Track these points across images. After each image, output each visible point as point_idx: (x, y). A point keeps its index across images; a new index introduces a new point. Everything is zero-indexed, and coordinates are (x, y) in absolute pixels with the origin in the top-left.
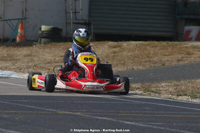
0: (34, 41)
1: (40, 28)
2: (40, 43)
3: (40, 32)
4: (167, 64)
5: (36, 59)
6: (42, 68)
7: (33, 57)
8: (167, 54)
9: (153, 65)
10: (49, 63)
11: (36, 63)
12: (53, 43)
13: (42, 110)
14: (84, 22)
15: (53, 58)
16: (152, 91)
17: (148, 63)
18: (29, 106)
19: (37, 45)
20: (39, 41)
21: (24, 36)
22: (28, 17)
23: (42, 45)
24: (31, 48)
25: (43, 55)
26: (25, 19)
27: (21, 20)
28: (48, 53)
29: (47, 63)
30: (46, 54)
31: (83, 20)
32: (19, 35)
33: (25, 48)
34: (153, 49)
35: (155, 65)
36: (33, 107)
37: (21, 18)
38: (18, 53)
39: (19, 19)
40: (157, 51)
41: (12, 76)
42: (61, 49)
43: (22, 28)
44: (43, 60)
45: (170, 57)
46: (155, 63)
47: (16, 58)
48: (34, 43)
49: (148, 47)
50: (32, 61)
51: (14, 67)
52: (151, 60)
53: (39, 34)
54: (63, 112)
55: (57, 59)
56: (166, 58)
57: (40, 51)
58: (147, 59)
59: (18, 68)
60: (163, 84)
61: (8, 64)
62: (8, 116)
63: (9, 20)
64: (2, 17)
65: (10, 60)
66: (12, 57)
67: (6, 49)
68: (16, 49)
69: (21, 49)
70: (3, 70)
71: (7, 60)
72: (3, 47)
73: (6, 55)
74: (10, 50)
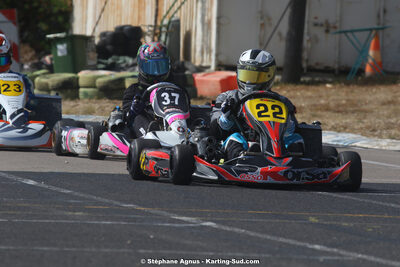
21: (381, 64)
22: (388, 25)
24: (394, 88)
26: (382, 29)
27: (374, 32)
32: (370, 61)
33: (382, 88)
37: (376, 27)
38: (368, 98)
39: (371, 30)
41: (358, 144)
43: (377, 47)
47: (365, 107)
50: (396, 113)
51: (361, 125)
59: (368, 128)
61: (348, 121)
62: (352, 225)
63: (352, 31)
64: (338, 25)
65: (353, 112)
66: (356, 105)
67: (345, 89)
68: (364, 89)
69: (374, 90)
70: (339, 132)
71: (347, 112)
72: (338, 85)
73: (344, 102)
74: (352, 92)
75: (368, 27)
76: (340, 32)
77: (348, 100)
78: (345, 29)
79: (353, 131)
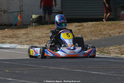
0: (28, 25)
1: (32, 17)
2: (32, 26)
3: (32, 19)
4: (112, 35)
5: (30, 36)
6: (35, 41)
7: (29, 35)
8: (112, 29)
9: (104, 36)
10: (39, 38)
11: (30, 38)
12: (40, 26)
13: (39, 67)
14: (58, 11)
15: (41, 35)
16: (105, 53)
17: (101, 35)
18: (31, 65)
19: (30, 27)
20: (31, 24)
21: (22, 22)
22: (23, 10)
23: (34, 27)
24: (27, 29)
25: (35, 33)
26: (22, 11)
27: (19, 13)
28: (37, 32)
29: (37, 38)
30: (36, 32)
31: (58, 10)
33: (23, 30)
34: (103, 26)
35: (105, 36)
36: (33, 65)
37: (20, 11)
38: (19, 33)
39: (18, 12)
40: (106, 27)
41: (17, 47)
42: (45, 29)
43: (20, 17)
44: (35, 36)
45: (114, 30)
46: (105, 35)
47: (18, 36)
48: (29, 26)
49: (100, 26)
50: (28, 37)
52: (102, 33)
53: (31, 21)
54: (52, 68)
55: (44, 35)
56: (112, 32)
57: (33, 31)
58: (100, 33)
59: (20, 42)
60: (111, 48)
61: (13, 40)
62: (19, 72)
63: (12, 12)
64: (8, 11)
65: (15, 37)
66: (15, 35)
67: (11, 30)
68: (17, 30)
69: (21, 30)
70: (11, 44)
71: (13, 38)
72: (9, 29)
73: (11, 34)
74: (14, 31)
75: (18, 11)
76: (9, 13)
77: (13, 34)
78: (10, 12)
79: (15, 43)
